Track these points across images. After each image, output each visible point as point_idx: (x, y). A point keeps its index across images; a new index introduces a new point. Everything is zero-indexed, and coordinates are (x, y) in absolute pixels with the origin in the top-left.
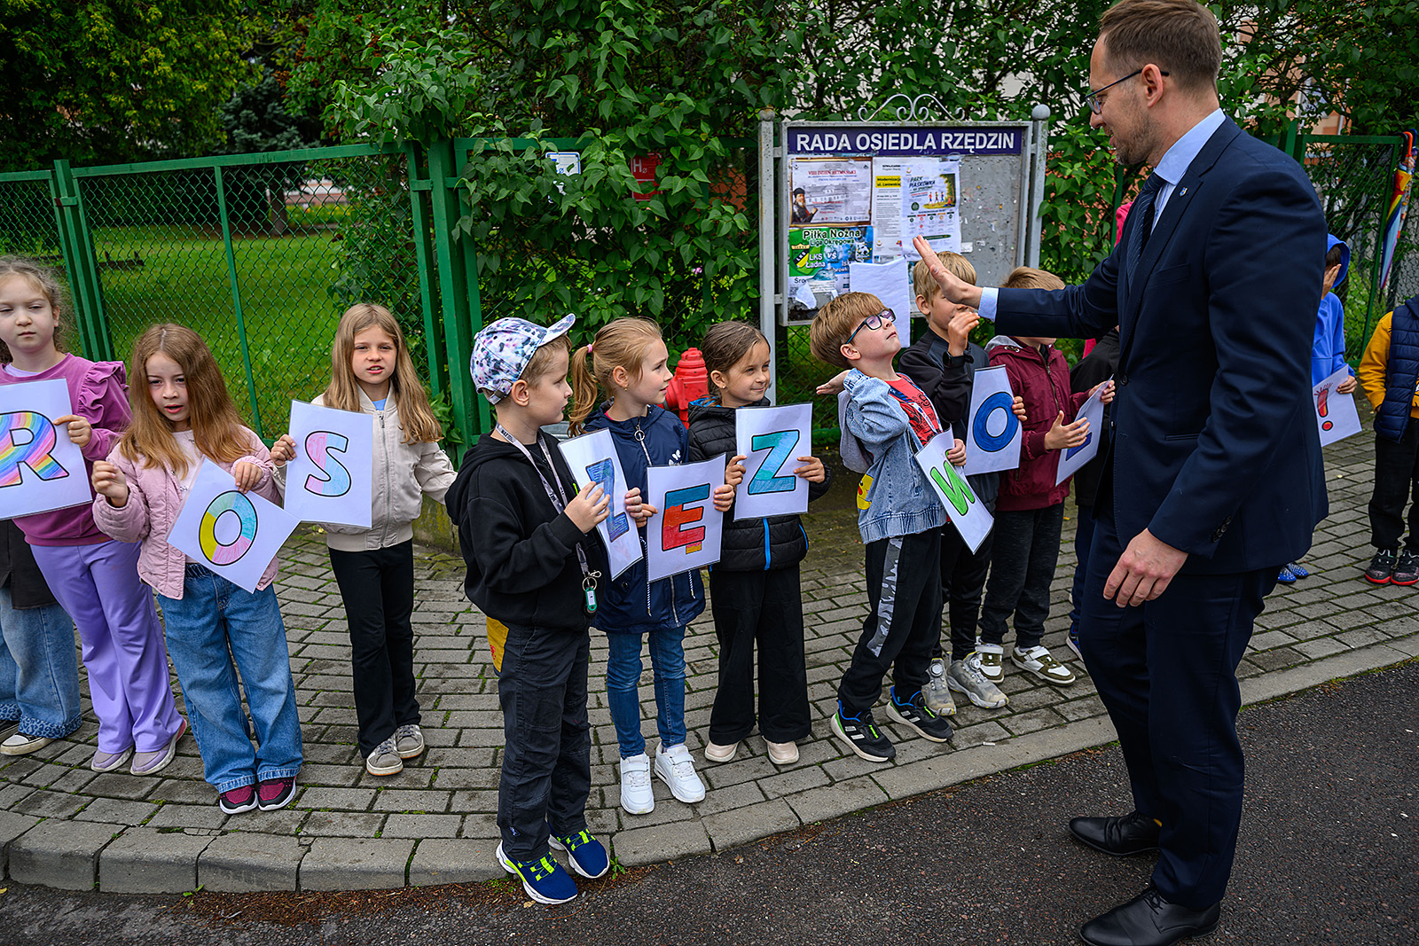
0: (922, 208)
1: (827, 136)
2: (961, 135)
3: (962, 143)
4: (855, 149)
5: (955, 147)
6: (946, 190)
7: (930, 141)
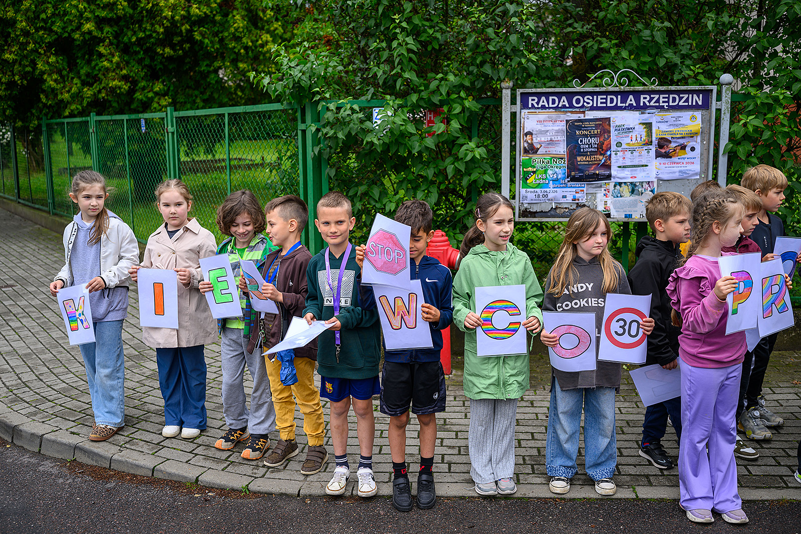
0: (624, 146)
1: (551, 98)
2: (657, 96)
3: (658, 101)
4: (571, 106)
5: (652, 104)
6: (644, 134)
7: (631, 100)
